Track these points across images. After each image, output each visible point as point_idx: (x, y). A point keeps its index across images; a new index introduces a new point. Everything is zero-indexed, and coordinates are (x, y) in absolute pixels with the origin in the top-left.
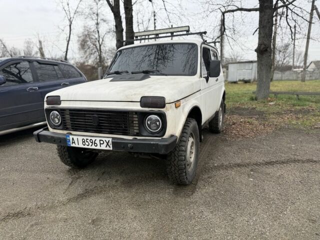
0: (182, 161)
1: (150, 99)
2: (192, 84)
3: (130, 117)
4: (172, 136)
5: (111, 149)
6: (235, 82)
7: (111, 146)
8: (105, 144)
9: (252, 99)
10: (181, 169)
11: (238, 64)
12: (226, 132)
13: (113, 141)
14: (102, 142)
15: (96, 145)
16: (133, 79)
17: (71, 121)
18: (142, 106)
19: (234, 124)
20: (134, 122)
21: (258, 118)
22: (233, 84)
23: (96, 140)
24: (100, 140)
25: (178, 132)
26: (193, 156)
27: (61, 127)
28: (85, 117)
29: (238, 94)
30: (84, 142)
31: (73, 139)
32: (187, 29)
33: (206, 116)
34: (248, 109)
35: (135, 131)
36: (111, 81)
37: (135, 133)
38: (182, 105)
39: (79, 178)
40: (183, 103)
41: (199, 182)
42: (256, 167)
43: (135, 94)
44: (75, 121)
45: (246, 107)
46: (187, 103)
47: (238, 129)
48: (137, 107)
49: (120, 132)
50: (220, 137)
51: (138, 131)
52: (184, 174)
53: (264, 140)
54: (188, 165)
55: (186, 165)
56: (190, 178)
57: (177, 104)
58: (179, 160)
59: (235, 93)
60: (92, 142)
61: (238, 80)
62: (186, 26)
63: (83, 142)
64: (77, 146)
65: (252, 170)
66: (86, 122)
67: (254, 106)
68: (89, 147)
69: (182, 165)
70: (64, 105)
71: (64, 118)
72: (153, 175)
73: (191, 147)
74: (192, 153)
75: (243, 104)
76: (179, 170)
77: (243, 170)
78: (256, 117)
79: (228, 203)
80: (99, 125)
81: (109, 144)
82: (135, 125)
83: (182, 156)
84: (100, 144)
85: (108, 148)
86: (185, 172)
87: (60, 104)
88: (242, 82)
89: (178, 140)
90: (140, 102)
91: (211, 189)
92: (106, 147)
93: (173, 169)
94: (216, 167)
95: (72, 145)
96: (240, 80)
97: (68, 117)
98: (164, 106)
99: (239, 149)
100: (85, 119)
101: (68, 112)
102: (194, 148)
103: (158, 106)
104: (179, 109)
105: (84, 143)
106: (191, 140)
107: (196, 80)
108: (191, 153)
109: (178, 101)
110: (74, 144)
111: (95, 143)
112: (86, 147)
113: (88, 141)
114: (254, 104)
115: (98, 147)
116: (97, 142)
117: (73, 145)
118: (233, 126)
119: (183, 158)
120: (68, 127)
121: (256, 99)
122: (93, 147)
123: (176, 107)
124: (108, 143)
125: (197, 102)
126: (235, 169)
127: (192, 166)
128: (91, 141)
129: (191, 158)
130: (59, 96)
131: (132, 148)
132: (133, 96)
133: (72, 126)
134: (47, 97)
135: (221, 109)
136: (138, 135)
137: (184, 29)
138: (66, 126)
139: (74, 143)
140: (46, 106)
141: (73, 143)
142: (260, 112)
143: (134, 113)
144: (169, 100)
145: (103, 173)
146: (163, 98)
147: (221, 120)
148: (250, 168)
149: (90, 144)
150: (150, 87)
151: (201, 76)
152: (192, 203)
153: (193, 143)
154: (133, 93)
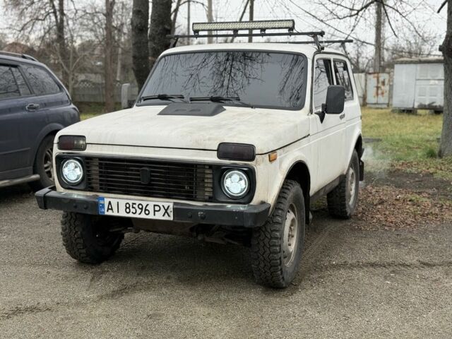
0: (276, 253)
1: (233, 147)
2: (296, 126)
3: (200, 173)
4: (263, 203)
5: (171, 218)
6: (410, 111)
7: (172, 214)
8: (163, 211)
9: (431, 154)
10: (275, 266)
11: (419, 67)
12: (362, 216)
13: (175, 207)
14: (157, 208)
15: (147, 212)
16: (199, 113)
17: (100, 176)
18: (219, 157)
19: (382, 202)
20: (206, 181)
21: (433, 195)
22: (405, 116)
23: (148, 205)
24: (155, 206)
25: (271, 199)
26: (294, 242)
27: (82, 187)
28: (127, 170)
29: (410, 141)
30: (129, 208)
31: (110, 203)
32: (290, 25)
33: (318, 181)
34: (417, 175)
35: (206, 194)
36: (160, 114)
37: (207, 198)
38: (278, 158)
39: (103, 272)
40: (280, 155)
41: (303, 282)
42: (403, 268)
43: (209, 139)
44: (108, 177)
45: (414, 170)
46: (285, 156)
47: (387, 213)
48: (213, 158)
49: (183, 196)
50: (349, 224)
51: (211, 195)
52: (279, 272)
53: (431, 232)
54: (285, 257)
55: (282, 259)
56: (288, 277)
57: (272, 155)
58: (271, 253)
59: (403, 140)
60: (142, 209)
61: (416, 105)
62: (289, 20)
63: (127, 208)
64: (115, 214)
65: (393, 272)
66: (128, 178)
67: (432, 170)
68: (137, 216)
69: (276, 260)
70: (90, 151)
71: (88, 171)
72: (228, 272)
73: (290, 228)
74: (293, 236)
75: (410, 165)
76: (271, 266)
77: (378, 271)
78: (431, 191)
79: (345, 304)
80: (150, 184)
81: (169, 211)
82: (206, 185)
83: (275, 246)
84: (155, 211)
85: (166, 218)
86: (281, 269)
87: (84, 149)
88: (428, 111)
89: (271, 210)
90: (217, 150)
91: (321, 290)
92: (164, 215)
93: (262, 265)
94: (333, 265)
95: (106, 213)
96: (423, 107)
97: (95, 169)
98: (252, 158)
99: (380, 243)
100: (127, 174)
101: (97, 162)
102: (296, 228)
103: (244, 158)
104: (274, 163)
105: (128, 210)
106: (291, 216)
107: (301, 118)
108: (291, 236)
109: (274, 151)
110: (110, 211)
111: (146, 210)
112: (131, 215)
113: (136, 206)
114: (432, 166)
115: (151, 216)
116: (151, 208)
117: (110, 213)
118: (379, 207)
119: (278, 248)
120: (94, 185)
121: (440, 155)
122: (143, 216)
123: (270, 161)
124: (166, 211)
125: (303, 155)
126: (366, 269)
127: (292, 257)
128: (140, 207)
129: (290, 245)
130: (84, 137)
131: (203, 218)
132: (207, 142)
133: (101, 185)
134: (60, 137)
135: (351, 171)
136: (211, 199)
137: (285, 24)
138: (90, 183)
139: (112, 209)
140: (56, 151)
141: (108, 209)
142: (442, 182)
143: (208, 167)
144: (261, 150)
145: (143, 268)
146: (251, 147)
147: (353, 192)
148: (391, 269)
149: (139, 211)
150: (231, 129)
151: (311, 111)
152: (290, 303)
153: (293, 221)
154: (207, 137)
